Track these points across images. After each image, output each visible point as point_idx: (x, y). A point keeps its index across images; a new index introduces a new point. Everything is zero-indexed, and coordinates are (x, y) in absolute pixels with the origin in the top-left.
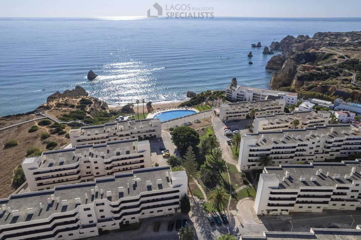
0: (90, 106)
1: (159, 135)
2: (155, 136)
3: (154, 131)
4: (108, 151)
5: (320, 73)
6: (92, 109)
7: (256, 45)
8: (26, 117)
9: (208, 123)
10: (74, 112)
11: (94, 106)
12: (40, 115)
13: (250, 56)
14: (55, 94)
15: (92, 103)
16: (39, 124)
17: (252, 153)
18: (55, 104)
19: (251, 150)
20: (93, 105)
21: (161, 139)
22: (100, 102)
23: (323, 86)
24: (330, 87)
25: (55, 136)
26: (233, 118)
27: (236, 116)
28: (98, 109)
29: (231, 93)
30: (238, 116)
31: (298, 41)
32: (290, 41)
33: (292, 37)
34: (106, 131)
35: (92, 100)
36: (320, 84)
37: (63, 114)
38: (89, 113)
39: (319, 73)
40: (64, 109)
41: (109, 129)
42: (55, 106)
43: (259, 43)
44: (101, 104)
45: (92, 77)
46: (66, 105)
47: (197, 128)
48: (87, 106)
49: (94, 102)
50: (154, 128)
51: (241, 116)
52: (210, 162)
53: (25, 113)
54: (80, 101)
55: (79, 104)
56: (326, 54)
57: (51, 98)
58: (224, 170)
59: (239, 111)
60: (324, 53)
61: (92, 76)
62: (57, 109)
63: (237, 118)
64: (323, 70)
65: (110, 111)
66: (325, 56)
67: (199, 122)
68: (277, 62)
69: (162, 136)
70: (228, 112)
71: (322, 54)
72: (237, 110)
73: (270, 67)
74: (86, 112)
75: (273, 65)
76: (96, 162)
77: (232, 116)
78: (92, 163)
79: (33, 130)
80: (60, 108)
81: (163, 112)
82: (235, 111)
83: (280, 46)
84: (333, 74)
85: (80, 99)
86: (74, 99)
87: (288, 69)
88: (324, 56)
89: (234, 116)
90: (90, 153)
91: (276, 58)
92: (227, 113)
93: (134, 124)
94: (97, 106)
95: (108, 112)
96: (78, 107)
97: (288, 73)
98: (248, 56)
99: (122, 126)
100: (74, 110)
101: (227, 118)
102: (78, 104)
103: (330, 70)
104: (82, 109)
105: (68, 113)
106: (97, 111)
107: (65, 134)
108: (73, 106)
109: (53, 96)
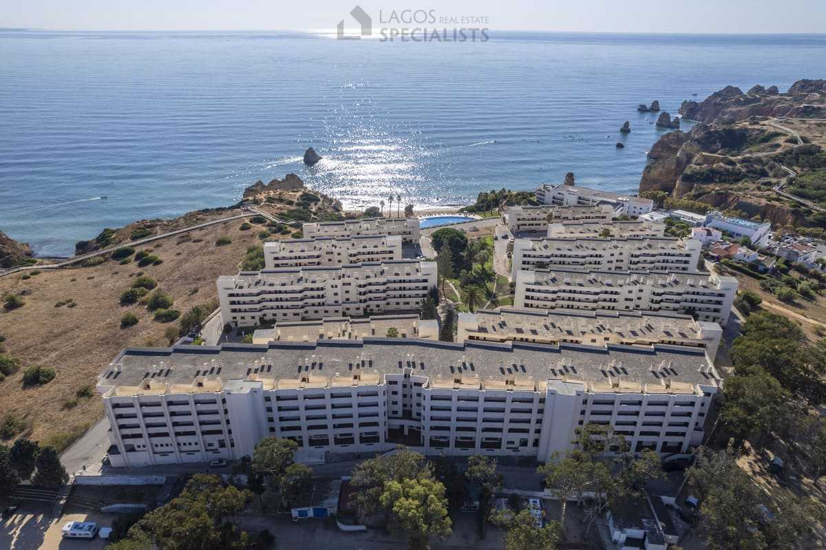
0: (316, 204)
1: (416, 240)
2: (411, 241)
3: (410, 233)
4: (353, 245)
5: (731, 170)
6: (319, 209)
7: (649, 106)
8: (229, 212)
9: (489, 231)
10: (294, 211)
11: (323, 205)
12: (247, 210)
13: (625, 130)
14: (257, 185)
15: (319, 200)
16: (251, 221)
17: (526, 259)
18: (265, 197)
19: (525, 256)
20: (320, 203)
21: (418, 245)
22: (331, 201)
23: (719, 194)
24: (733, 194)
25: (276, 235)
26: (527, 227)
27: (532, 225)
28: (329, 211)
29: (544, 196)
30: (536, 225)
31: (742, 99)
32: (725, 99)
33: (737, 91)
34: (348, 229)
35: (319, 196)
36: (717, 188)
37: (279, 211)
38: (315, 214)
39: (727, 170)
40: (278, 206)
41: (351, 226)
42: (264, 200)
43: (656, 103)
44: (333, 203)
45: (313, 159)
46: (281, 200)
47: (471, 237)
48: (312, 204)
49: (321, 199)
50: (411, 230)
51: (539, 225)
52: (475, 272)
53: (227, 207)
54: (301, 196)
55: (300, 201)
56: (766, 133)
57: (250, 191)
58: (491, 280)
59: (538, 217)
60: (763, 131)
61: (311, 159)
62: (268, 206)
63: (533, 228)
64: (739, 165)
65: (346, 214)
66: (764, 137)
67: (476, 230)
68: (671, 145)
69: (421, 243)
70: (521, 217)
71: (758, 132)
72: (534, 216)
73: (656, 154)
74: (311, 212)
75: (662, 151)
76: (339, 254)
77: (525, 225)
78: (335, 254)
79: (245, 228)
80: (273, 204)
81: (428, 217)
82: (530, 217)
83: (699, 110)
84: (755, 172)
85: (300, 193)
86: (291, 193)
87: (675, 161)
88: (762, 137)
89: (529, 225)
90: (333, 245)
91: (671, 137)
92: (519, 219)
93: (384, 223)
94: (326, 204)
95: (343, 215)
96: (298, 204)
97: (673, 167)
98: (622, 130)
99: (369, 225)
100: (293, 208)
101: (519, 227)
102: (298, 200)
103: (752, 165)
104: (304, 208)
105: (285, 211)
106: (326, 212)
107: (291, 234)
108: (291, 203)
109: (254, 188)
